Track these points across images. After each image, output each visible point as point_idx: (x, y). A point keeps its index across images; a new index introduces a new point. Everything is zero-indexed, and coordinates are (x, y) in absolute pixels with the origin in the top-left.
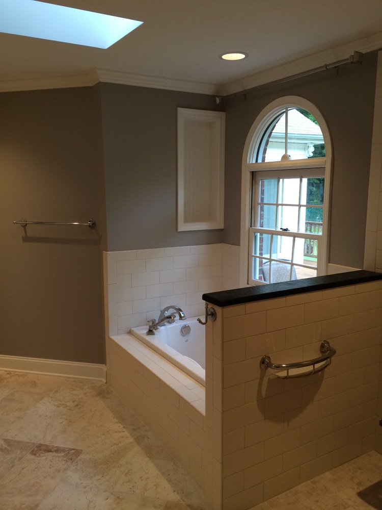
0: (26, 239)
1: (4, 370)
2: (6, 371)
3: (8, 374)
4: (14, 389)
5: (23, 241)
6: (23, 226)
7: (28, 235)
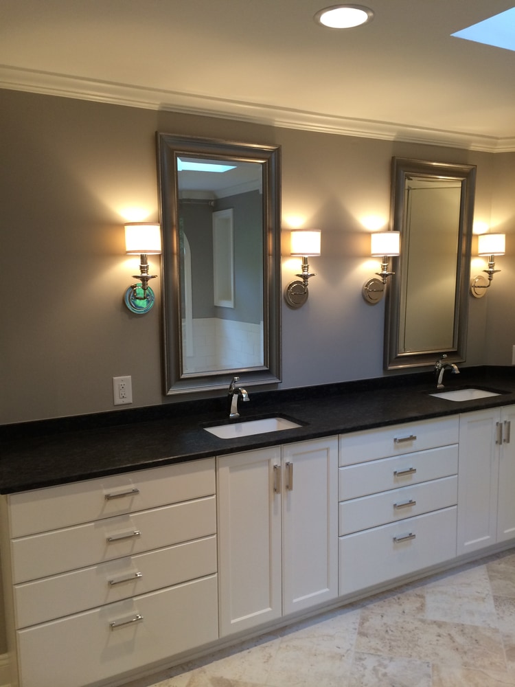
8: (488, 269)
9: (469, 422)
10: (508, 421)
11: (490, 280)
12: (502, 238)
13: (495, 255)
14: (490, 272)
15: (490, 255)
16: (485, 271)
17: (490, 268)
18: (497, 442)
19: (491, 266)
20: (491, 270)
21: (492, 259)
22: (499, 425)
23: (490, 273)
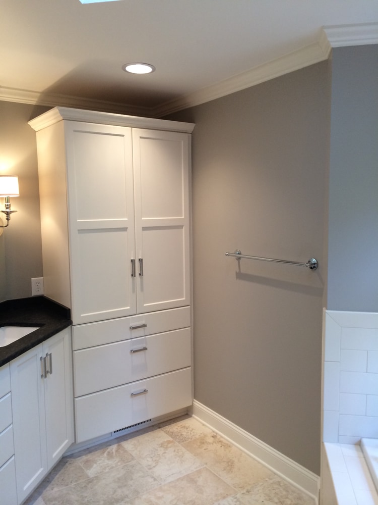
0: (240, 276)
1: (211, 429)
2: (214, 432)
3: (213, 436)
4: (206, 464)
5: (237, 278)
6: (237, 259)
7: (242, 271)
8: (5, 210)
9: (18, 366)
10: (49, 353)
11: (8, 220)
12: (15, 180)
13: (10, 196)
14: (7, 212)
15: (6, 196)
16: (3, 212)
17: (7, 208)
18: (42, 376)
19: (8, 207)
20: (8, 210)
21: (8, 200)
22: (43, 360)
23: (8, 214)
